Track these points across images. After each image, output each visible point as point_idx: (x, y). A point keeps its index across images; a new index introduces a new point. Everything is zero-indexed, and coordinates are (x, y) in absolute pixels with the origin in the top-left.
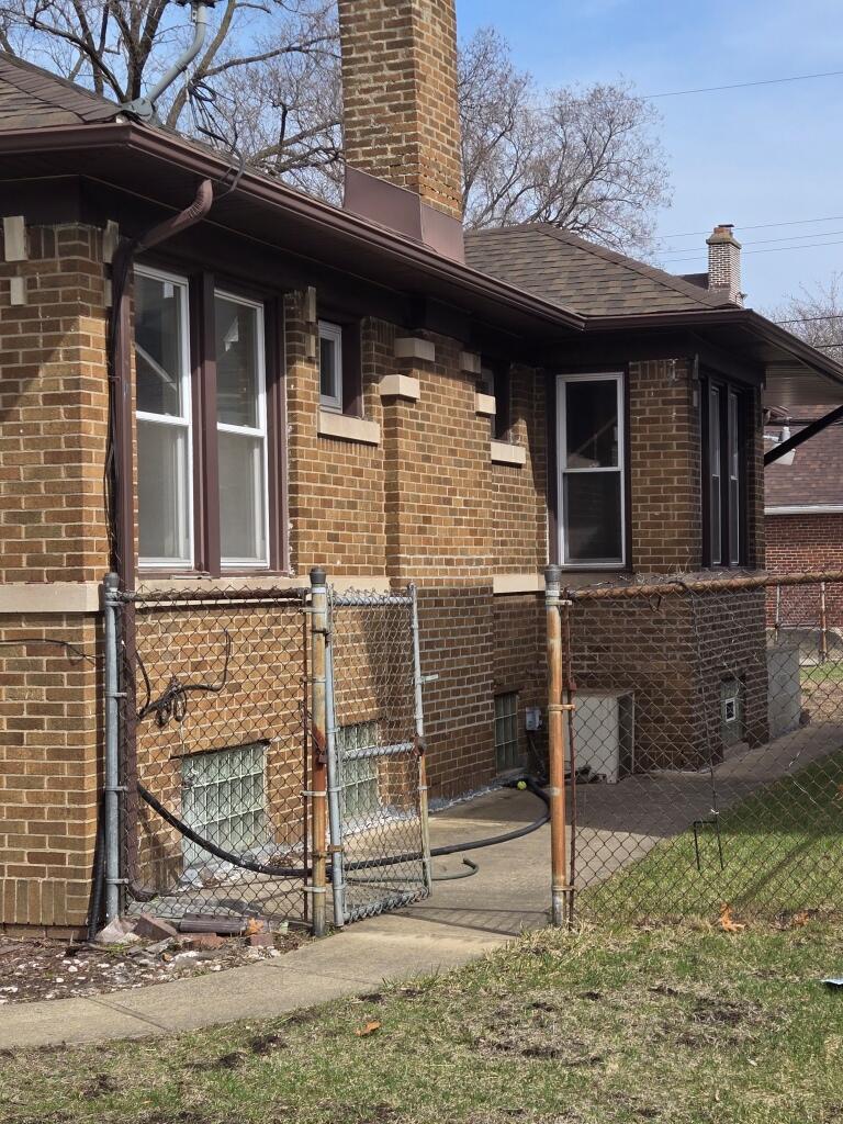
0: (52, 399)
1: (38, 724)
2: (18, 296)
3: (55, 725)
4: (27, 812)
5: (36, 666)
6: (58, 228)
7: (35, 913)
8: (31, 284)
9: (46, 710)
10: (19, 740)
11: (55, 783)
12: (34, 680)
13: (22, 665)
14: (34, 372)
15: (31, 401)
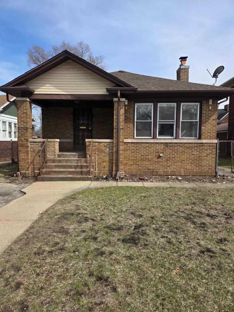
0: (213, 120)
1: (210, 155)
2: (210, 108)
3: (212, 155)
4: (208, 164)
5: (210, 148)
6: (215, 101)
7: (209, 174)
8: (212, 107)
9: (211, 153)
10: (207, 156)
11: (211, 161)
12: (210, 150)
13: (208, 148)
14: (211, 117)
15: (211, 120)
